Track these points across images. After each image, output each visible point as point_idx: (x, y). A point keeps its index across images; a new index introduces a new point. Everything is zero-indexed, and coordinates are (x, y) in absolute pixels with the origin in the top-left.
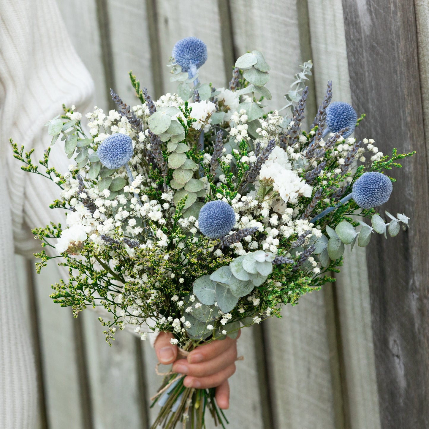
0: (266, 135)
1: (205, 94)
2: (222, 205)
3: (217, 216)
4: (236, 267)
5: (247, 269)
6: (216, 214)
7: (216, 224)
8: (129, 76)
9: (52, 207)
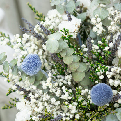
2: (103, 87)
3: (102, 96)
7: (103, 100)
8: (28, 6)
9: (8, 95)
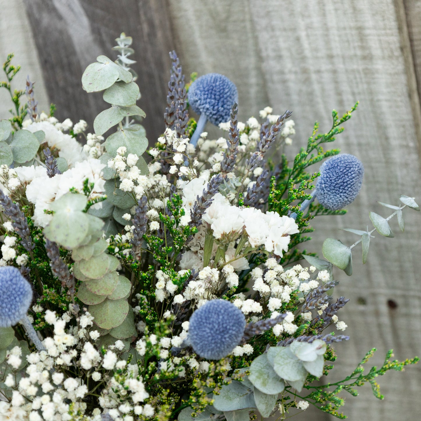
0: (189, 172)
1: (30, 144)
4: (260, 378)
5: (289, 377)
6: (223, 324)
